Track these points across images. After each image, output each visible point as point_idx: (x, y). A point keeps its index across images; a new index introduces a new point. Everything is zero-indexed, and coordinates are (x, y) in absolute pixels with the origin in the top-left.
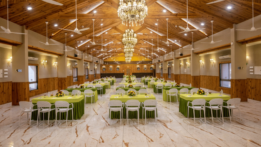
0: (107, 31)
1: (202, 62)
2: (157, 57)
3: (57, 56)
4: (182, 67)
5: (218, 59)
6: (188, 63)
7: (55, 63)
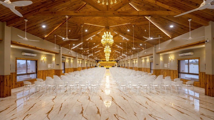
0: (92, 38)
1: (143, 61)
2: (126, 57)
3: (73, 58)
4: (134, 64)
5: (150, 60)
6: (137, 61)
7: (72, 61)
